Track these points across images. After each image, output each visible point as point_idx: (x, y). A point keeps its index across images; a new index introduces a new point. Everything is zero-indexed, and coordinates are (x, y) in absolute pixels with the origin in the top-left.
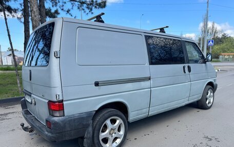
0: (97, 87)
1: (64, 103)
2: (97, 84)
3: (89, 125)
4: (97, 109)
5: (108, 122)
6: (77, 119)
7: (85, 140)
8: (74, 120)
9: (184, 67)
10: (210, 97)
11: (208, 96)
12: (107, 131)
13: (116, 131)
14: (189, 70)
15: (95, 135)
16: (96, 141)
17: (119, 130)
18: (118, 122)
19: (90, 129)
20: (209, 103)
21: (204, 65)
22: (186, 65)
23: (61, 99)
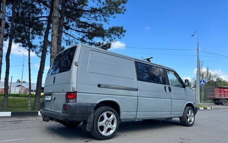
0: (99, 88)
1: (77, 94)
2: (99, 86)
3: (91, 113)
4: (98, 103)
5: (105, 114)
6: (83, 106)
7: (88, 125)
8: (82, 106)
9: (165, 87)
10: (190, 116)
11: (188, 115)
12: (104, 121)
13: (110, 123)
14: (170, 90)
15: (95, 121)
16: (95, 126)
17: (113, 123)
18: (112, 116)
19: (92, 116)
20: (190, 121)
21: (183, 89)
22: (167, 86)
23: (75, 90)
